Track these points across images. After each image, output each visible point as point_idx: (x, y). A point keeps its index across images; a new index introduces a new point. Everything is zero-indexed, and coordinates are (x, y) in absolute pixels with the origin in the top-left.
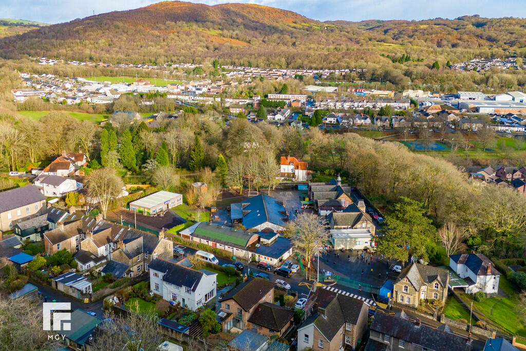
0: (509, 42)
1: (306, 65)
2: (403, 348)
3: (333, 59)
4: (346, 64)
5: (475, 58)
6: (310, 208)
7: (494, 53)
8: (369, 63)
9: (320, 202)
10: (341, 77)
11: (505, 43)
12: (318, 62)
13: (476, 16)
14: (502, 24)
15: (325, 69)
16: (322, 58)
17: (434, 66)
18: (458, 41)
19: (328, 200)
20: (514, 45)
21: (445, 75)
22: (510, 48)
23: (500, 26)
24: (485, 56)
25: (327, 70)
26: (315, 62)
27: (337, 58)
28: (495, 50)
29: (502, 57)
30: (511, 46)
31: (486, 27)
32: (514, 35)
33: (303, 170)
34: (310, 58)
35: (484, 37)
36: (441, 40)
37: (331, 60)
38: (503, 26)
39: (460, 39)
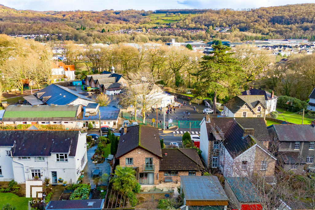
0: (135, 21)
1: (16, 32)
2: (313, 150)
3: (36, 28)
4: (46, 31)
5: (121, 29)
6: (96, 93)
7: (130, 27)
8: (62, 30)
9: (106, 85)
10: (46, 39)
11: (133, 22)
12: (24, 30)
13: (112, 10)
14: (128, 13)
15: (32, 34)
16: (27, 27)
17: (103, 31)
18: (109, 21)
19: (112, 84)
20: (138, 23)
21: (111, 36)
22: (137, 24)
23: (127, 14)
24: (125, 28)
25: (33, 35)
26: (23, 30)
27: (38, 27)
28: (129, 25)
29: (134, 29)
30: (136, 23)
31: (121, 14)
32: (136, 18)
33: (72, 71)
34: (18, 27)
35: (122, 19)
36: (99, 20)
37: (34, 29)
38: (129, 14)
39: (109, 20)
